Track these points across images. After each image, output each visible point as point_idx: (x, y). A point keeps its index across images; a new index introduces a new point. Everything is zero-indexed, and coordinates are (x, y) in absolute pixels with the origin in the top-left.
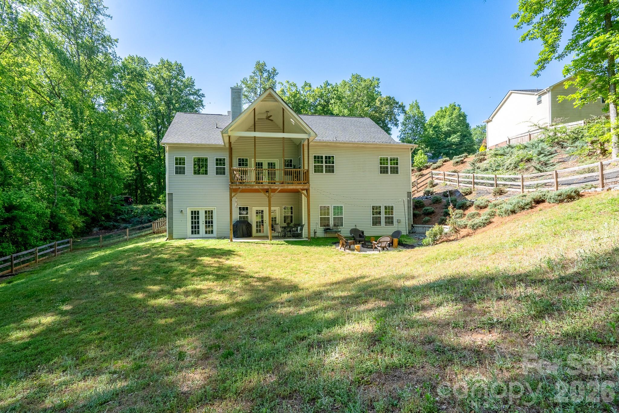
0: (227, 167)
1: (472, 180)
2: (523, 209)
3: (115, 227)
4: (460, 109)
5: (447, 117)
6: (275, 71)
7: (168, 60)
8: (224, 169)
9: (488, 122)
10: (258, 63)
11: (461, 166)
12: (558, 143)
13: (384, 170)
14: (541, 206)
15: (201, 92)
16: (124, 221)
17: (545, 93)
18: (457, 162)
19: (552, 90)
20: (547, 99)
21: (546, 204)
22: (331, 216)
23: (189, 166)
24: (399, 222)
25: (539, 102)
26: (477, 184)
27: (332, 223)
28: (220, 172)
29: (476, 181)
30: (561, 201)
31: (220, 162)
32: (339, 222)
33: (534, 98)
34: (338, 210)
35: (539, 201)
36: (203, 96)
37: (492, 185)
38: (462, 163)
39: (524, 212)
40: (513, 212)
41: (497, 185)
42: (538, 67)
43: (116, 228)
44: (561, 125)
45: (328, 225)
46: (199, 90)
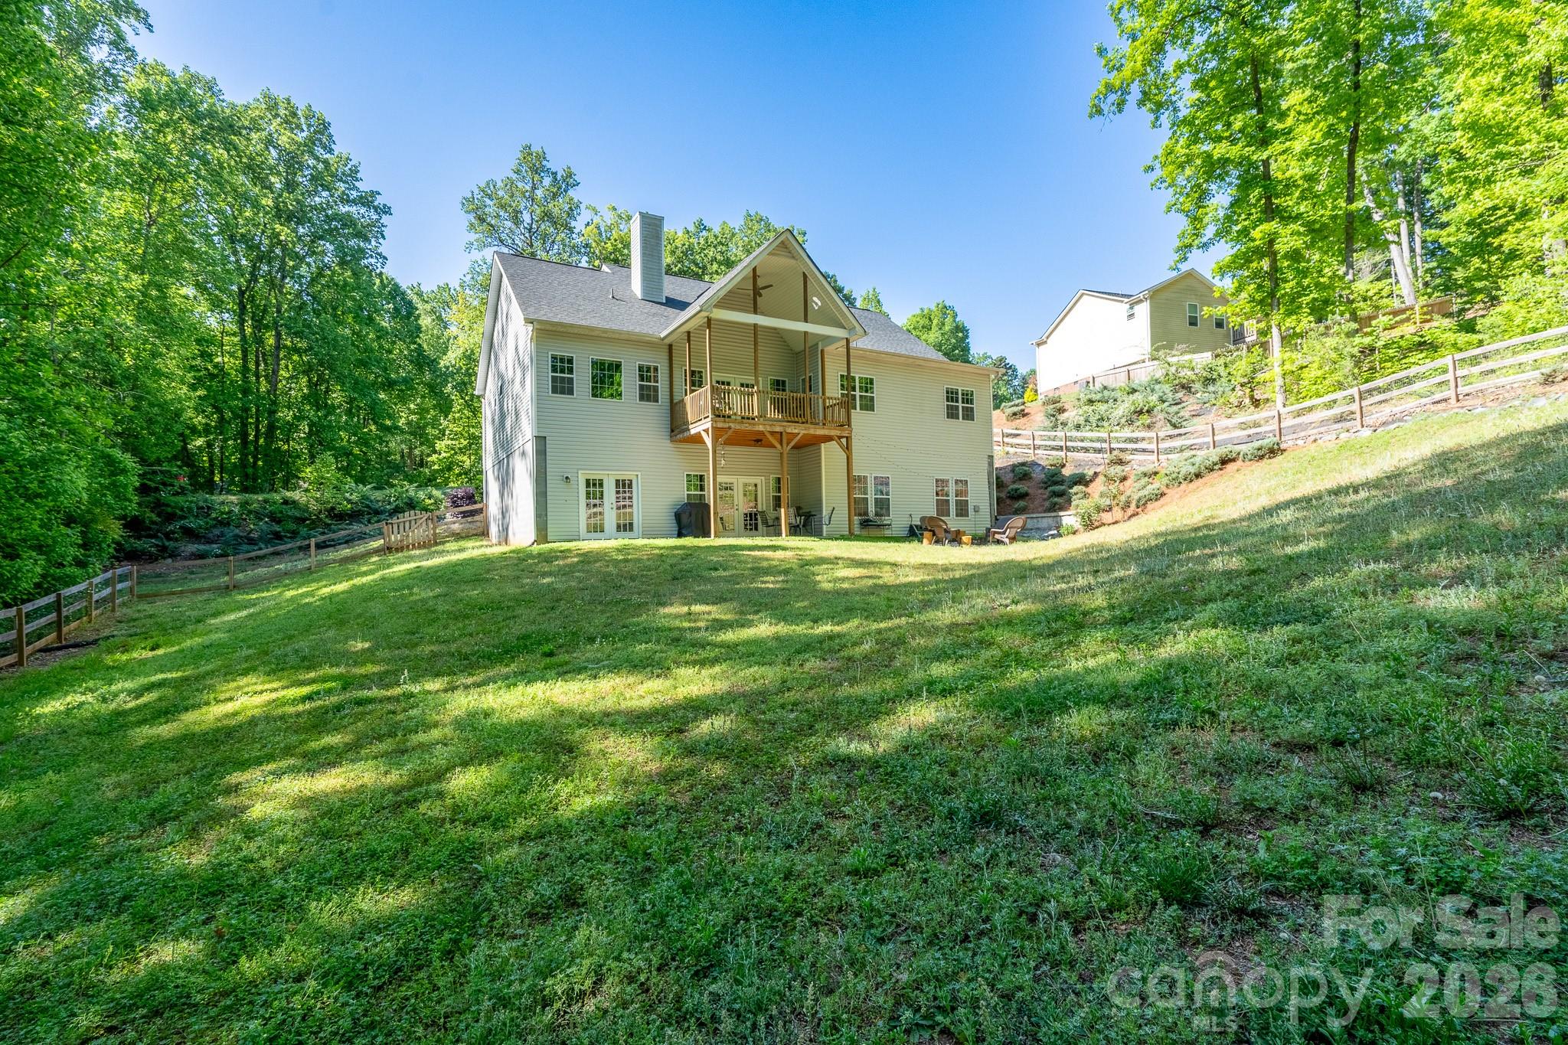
0: (662, 385)
1: (1062, 444)
2: (1212, 470)
3: (164, 552)
4: (955, 316)
5: (934, 328)
6: (570, 175)
7: (288, 101)
8: (656, 389)
9: (1039, 345)
10: (527, 150)
11: (1023, 420)
12: (1183, 387)
13: (952, 413)
14: (1230, 467)
15: (379, 201)
16: (190, 534)
17: (1141, 301)
18: (1015, 414)
19: (1151, 298)
20: (1143, 310)
21: (1239, 463)
22: (871, 496)
23: (582, 377)
24: (976, 510)
25: (1131, 316)
26: (1075, 449)
27: (872, 509)
28: (648, 394)
29: (1069, 444)
30: (1262, 457)
31: (646, 373)
32: (883, 506)
33: (1123, 308)
34: (882, 482)
35: (1225, 462)
36: (386, 210)
37: (1099, 451)
38: (1024, 415)
39: (1215, 474)
40: (1198, 476)
41: (1112, 450)
42: (1176, 257)
43: (171, 556)
44: (1187, 357)
45: (866, 514)
46: (374, 194)
